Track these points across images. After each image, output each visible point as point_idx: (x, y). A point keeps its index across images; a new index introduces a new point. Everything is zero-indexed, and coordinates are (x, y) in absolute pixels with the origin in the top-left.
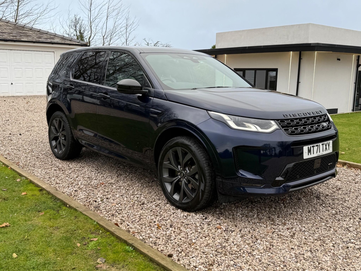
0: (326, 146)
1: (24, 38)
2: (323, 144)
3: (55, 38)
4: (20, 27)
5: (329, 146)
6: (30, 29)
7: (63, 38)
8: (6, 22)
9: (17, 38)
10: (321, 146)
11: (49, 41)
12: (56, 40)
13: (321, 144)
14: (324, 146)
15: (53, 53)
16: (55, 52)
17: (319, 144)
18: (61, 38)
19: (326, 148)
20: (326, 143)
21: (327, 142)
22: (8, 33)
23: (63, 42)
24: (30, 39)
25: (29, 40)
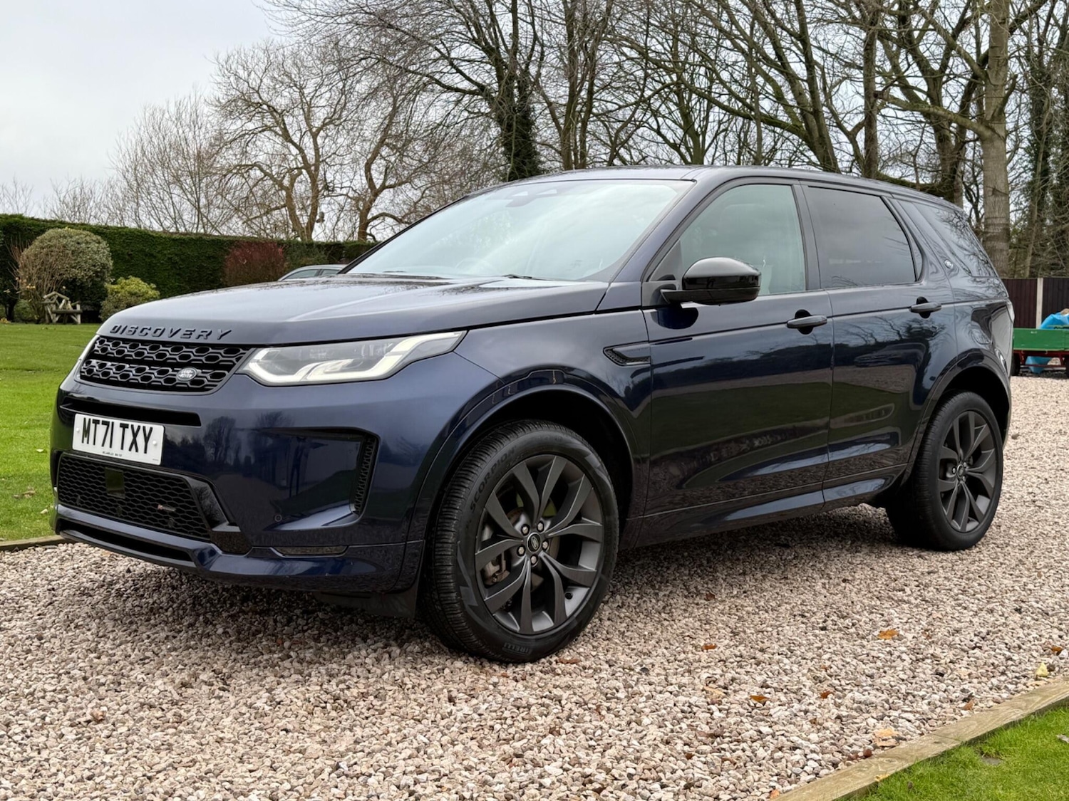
0: (135, 435)
2: (124, 426)
5: (147, 439)
10: (118, 431)
13: (117, 422)
14: (129, 432)
17: (111, 420)
19: (134, 442)
20: (136, 424)
21: (142, 425)
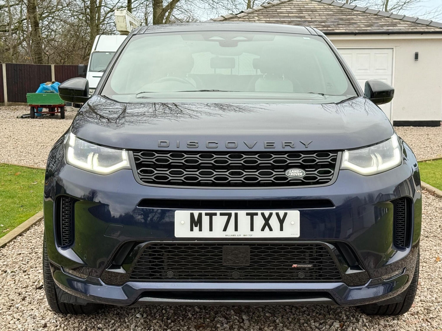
1: (341, 28)
3: (400, 24)
4: (348, 10)
6: (363, 12)
7: (416, 22)
8: (329, 4)
9: (329, 29)
11: (385, 29)
12: (402, 27)
15: (391, 50)
16: (394, 50)
18: (413, 22)
22: (319, 22)
23: (410, 30)
24: (352, 29)
25: (347, 31)
